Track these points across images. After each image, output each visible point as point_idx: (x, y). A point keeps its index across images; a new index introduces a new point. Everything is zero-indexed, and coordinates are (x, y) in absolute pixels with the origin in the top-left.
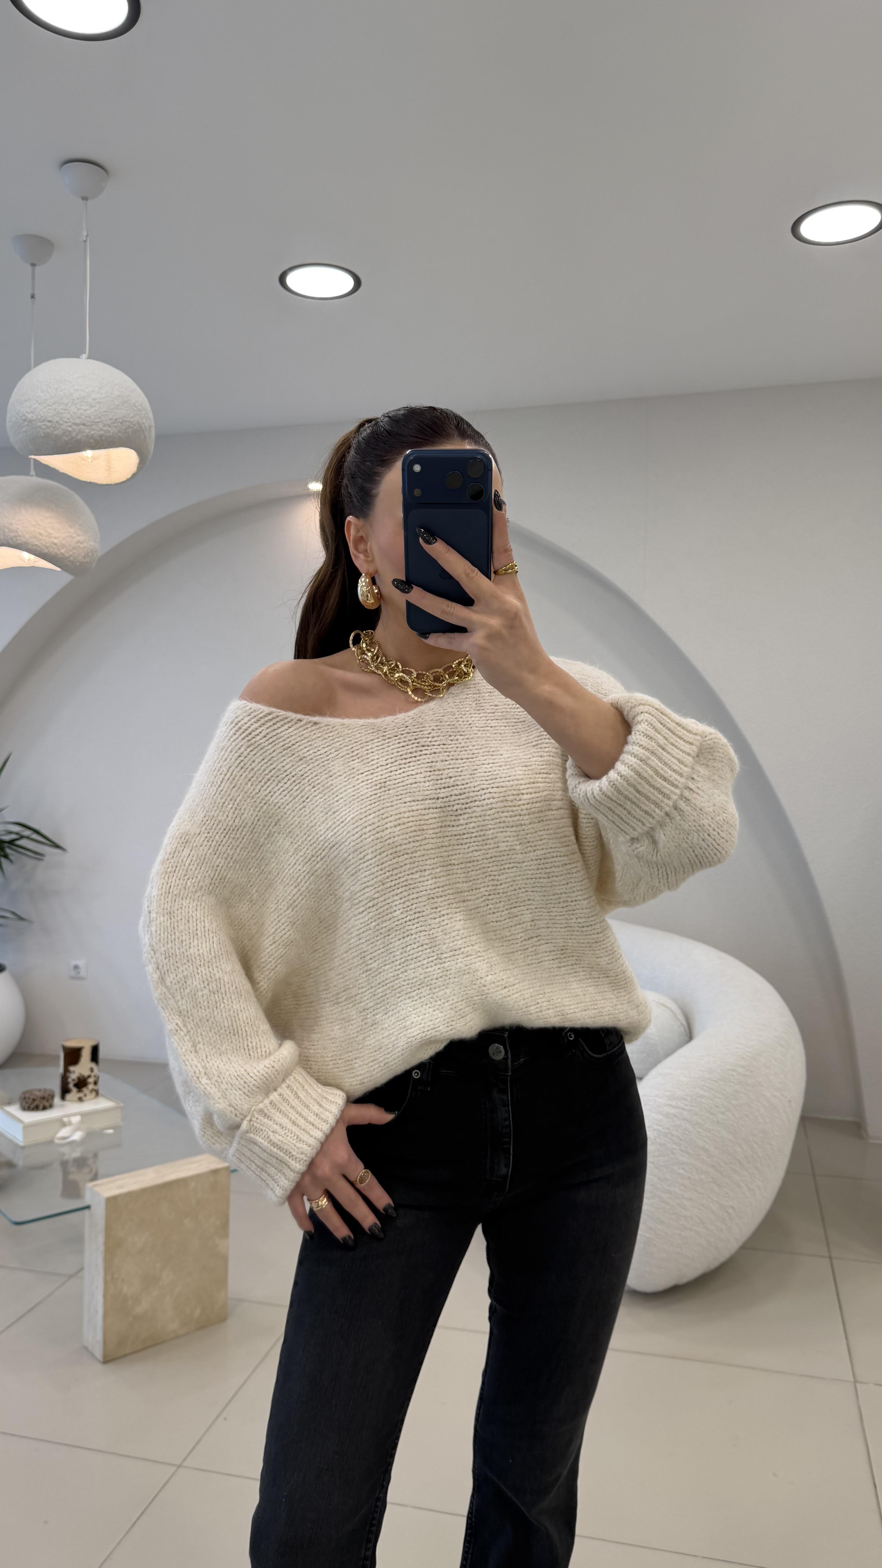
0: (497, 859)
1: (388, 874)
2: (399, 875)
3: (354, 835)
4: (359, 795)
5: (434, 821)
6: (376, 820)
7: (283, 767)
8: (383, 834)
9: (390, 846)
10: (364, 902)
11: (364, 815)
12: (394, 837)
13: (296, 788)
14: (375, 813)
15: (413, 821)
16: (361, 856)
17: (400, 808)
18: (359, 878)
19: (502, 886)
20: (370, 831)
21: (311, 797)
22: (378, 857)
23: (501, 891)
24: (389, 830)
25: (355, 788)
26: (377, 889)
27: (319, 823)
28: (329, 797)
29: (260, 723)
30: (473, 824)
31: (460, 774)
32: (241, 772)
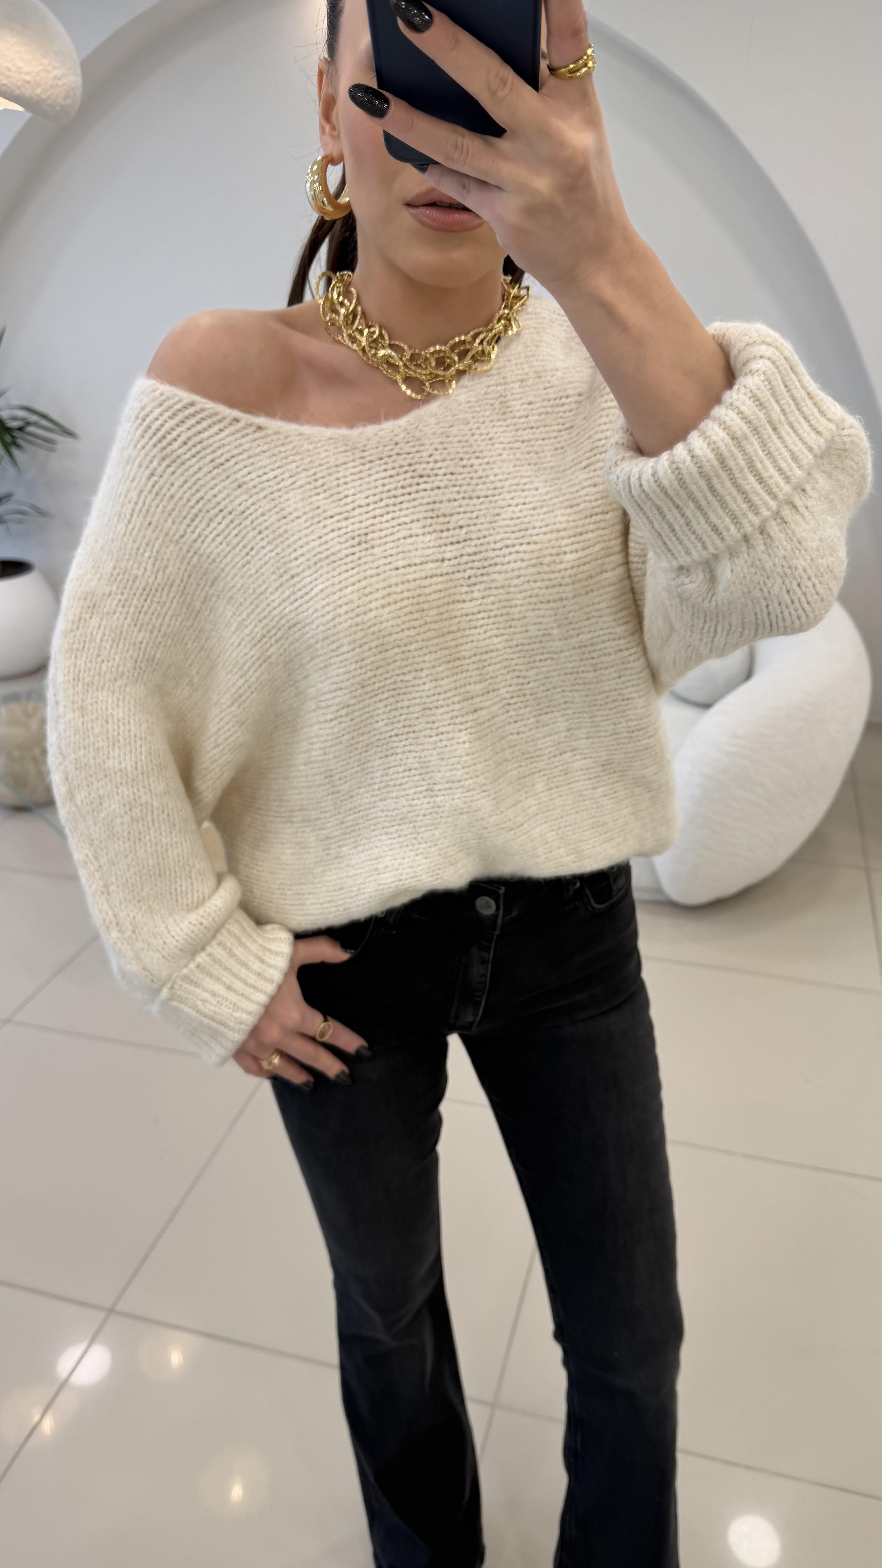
0: (526, 648)
3: (323, 616)
4: (328, 553)
5: (438, 595)
6: (355, 596)
7: (215, 496)
8: (366, 618)
11: (338, 587)
12: (381, 623)
13: (234, 532)
16: (334, 646)
17: (390, 577)
19: (531, 685)
20: (346, 613)
21: (256, 548)
22: (357, 650)
23: (528, 692)
25: (323, 540)
26: (354, 694)
27: (270, 590)
28: (283, 550)
29: (177, 419)
30: (491, 599)
31: (475, 521)
32: (156, 502)
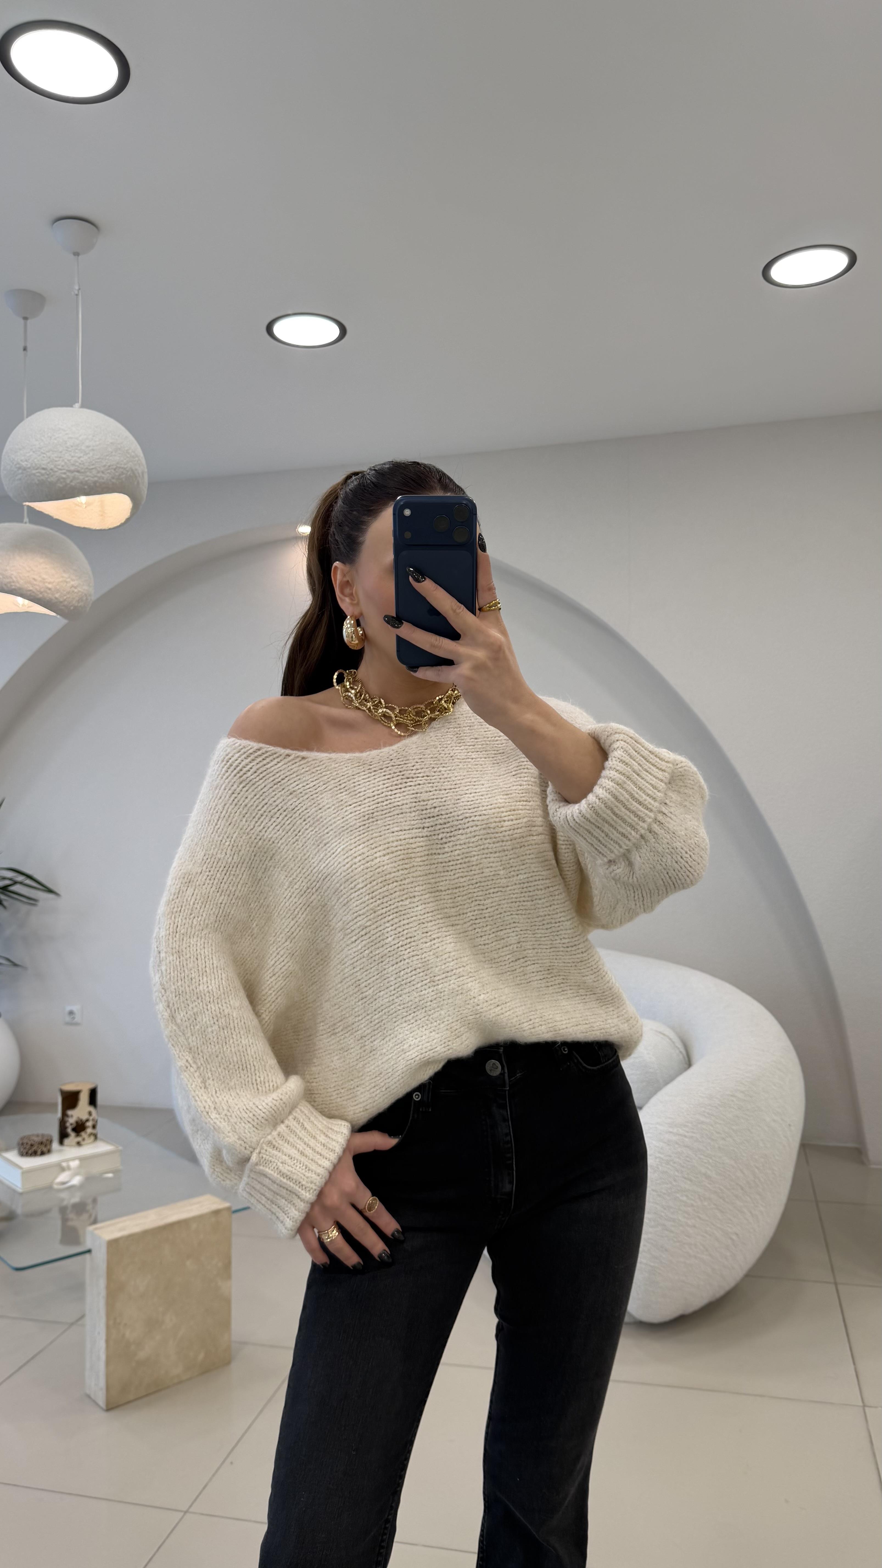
1: (379, 902)
2: (389, 903)
3: (344, 866)
4: (348, 826)
5: (421, 849)
6: (366, 850)
7: (275, 801)
8: (373, 863)
9: (380, 875)
10: (357, 931)
11: (354, 845)
12: (383, 866)
13: (289, 821)
14: (364, 843)
15: (401, 850)
16: (352, 885)
17: (388, 838)
18: (351, 907)
19: (489, 910)
20: (360, 861)
21: (303, 830)
22: (369, 886)
23: (487, 915)
24: (378, 860)
25: (344, 819)
26: (369, 918)
27: (311, 856)
28: (319, 829)
29: (249, 759)
30: (457, 852)
31: (444, 803)
32: (235, 809)
